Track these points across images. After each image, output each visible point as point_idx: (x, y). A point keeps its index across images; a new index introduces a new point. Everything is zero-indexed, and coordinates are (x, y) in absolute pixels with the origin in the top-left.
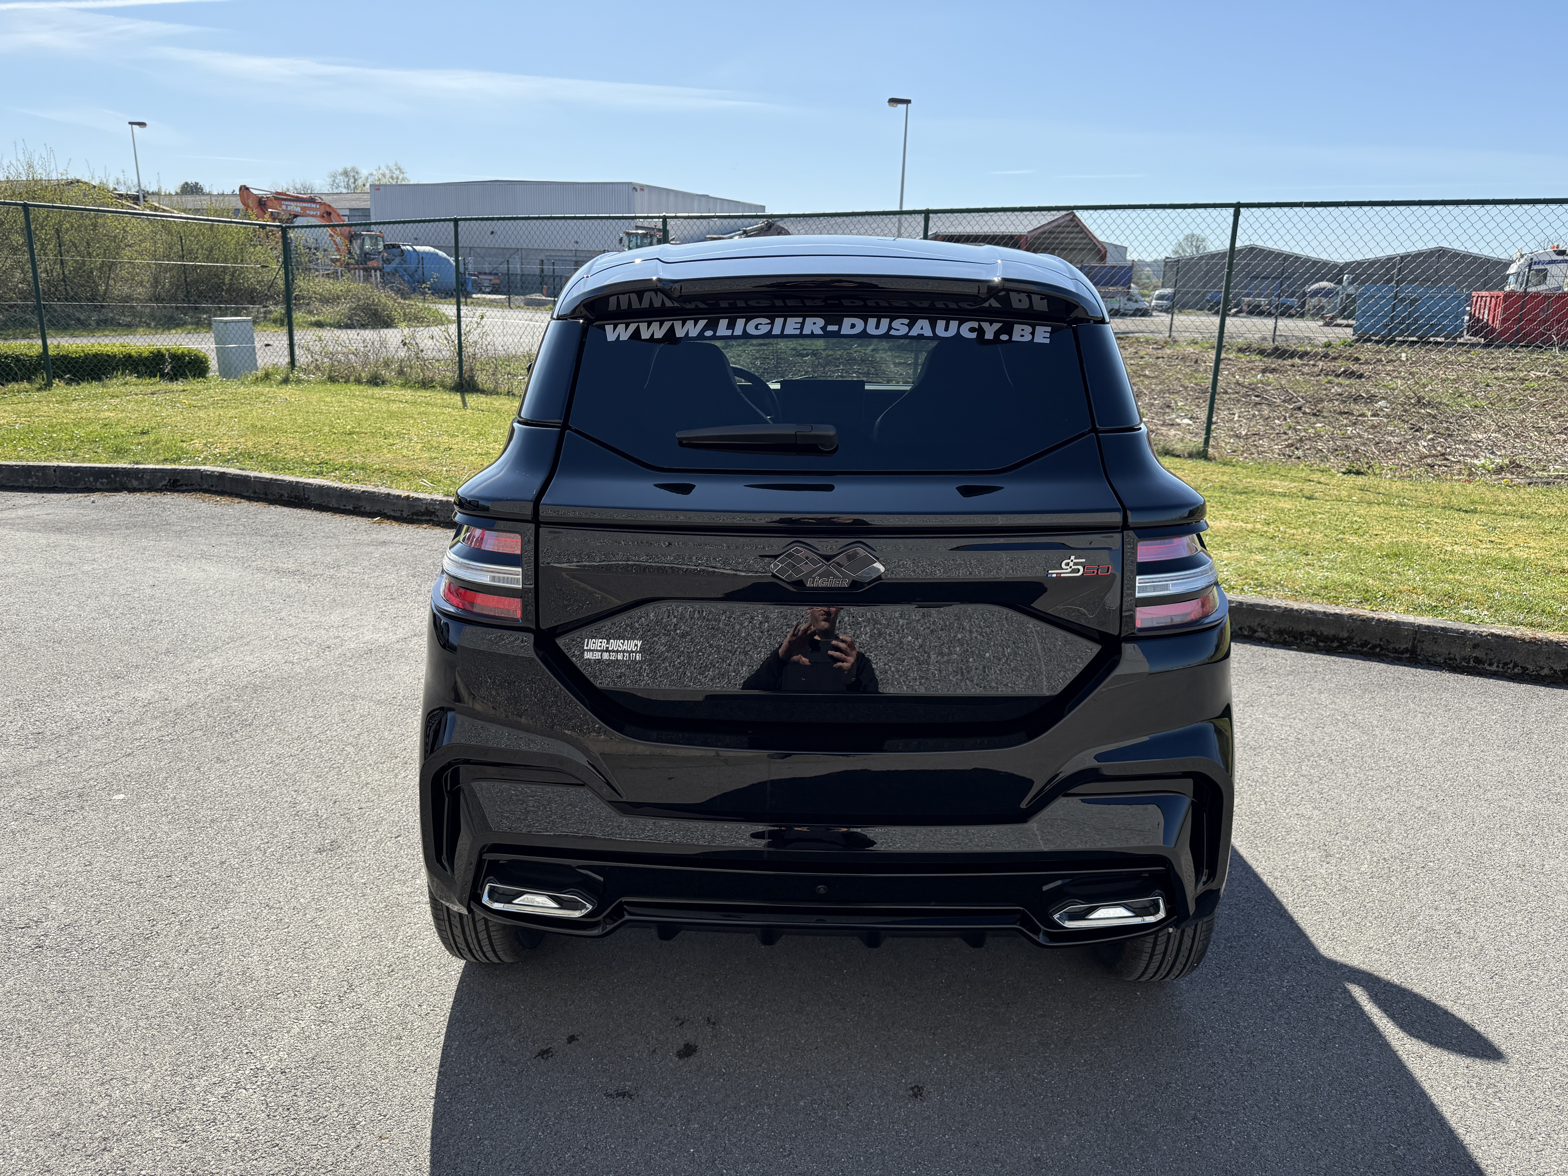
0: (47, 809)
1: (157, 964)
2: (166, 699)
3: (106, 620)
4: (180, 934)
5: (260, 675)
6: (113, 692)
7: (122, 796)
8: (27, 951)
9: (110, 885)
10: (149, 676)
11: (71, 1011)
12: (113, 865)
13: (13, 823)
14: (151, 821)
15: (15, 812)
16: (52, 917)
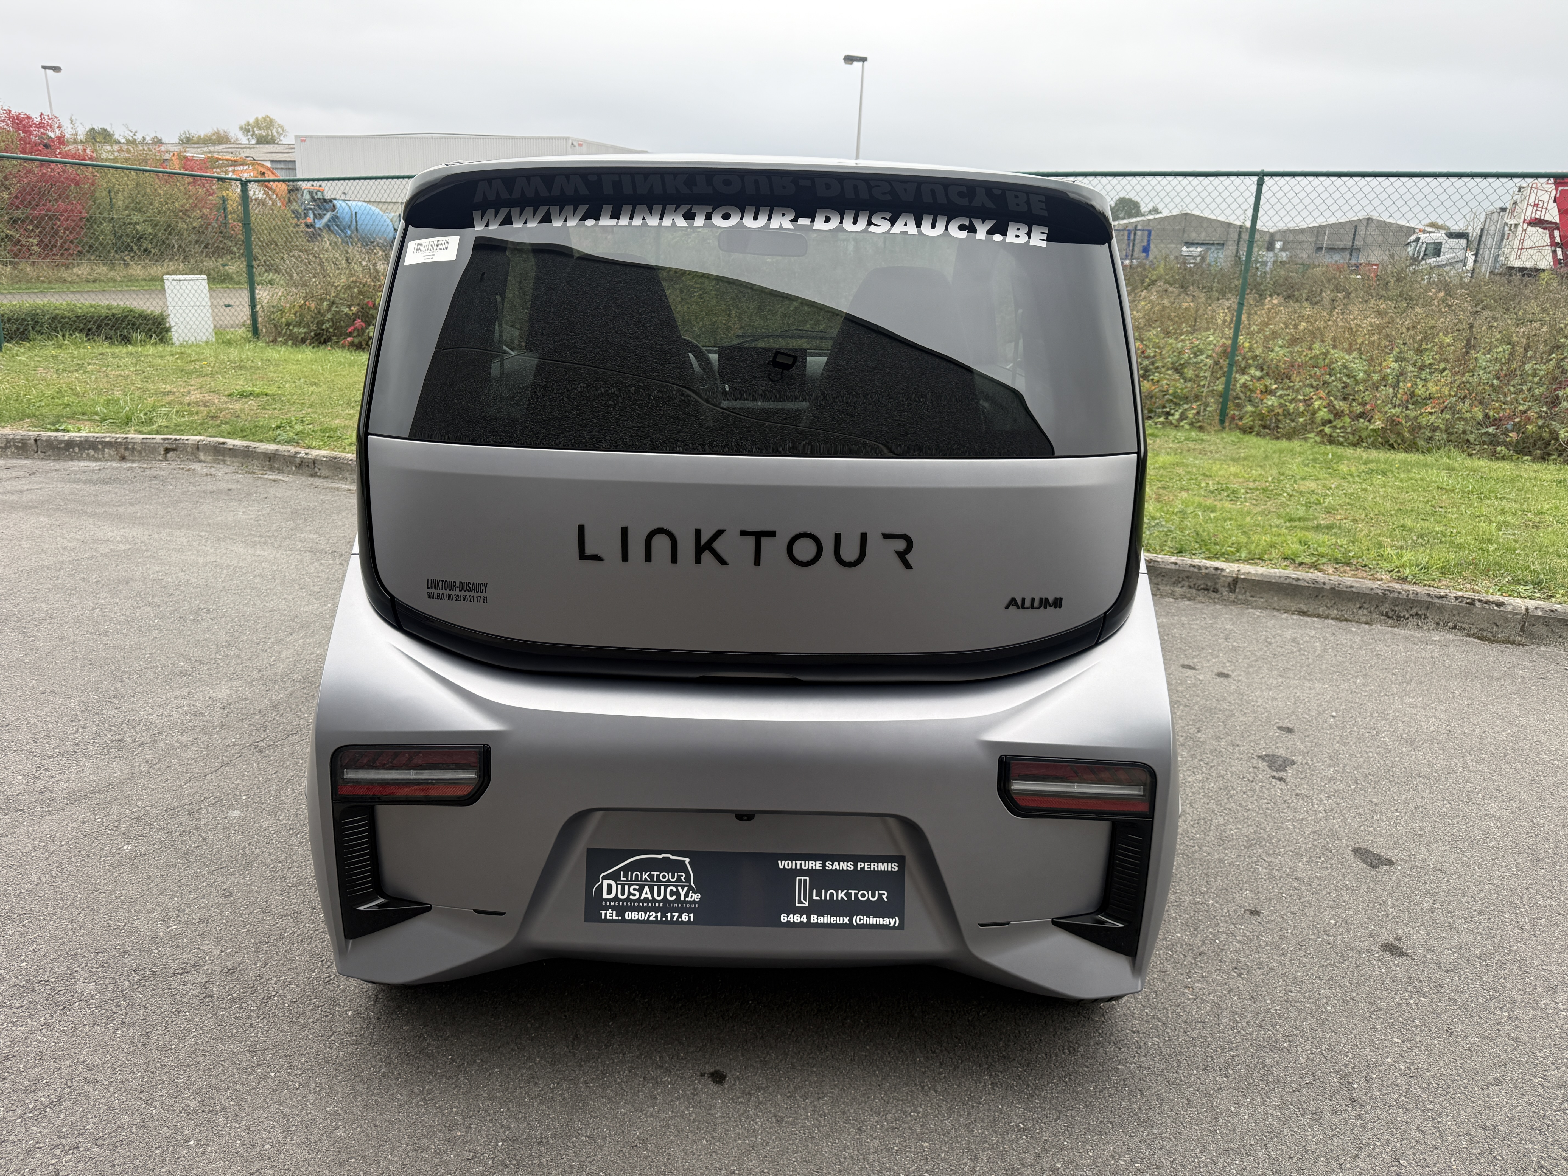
10: (218, 673)
12: (256, 895)
13: (125, 847)
14: (280, 842)
15: (124, 834)
16: (209, 959)
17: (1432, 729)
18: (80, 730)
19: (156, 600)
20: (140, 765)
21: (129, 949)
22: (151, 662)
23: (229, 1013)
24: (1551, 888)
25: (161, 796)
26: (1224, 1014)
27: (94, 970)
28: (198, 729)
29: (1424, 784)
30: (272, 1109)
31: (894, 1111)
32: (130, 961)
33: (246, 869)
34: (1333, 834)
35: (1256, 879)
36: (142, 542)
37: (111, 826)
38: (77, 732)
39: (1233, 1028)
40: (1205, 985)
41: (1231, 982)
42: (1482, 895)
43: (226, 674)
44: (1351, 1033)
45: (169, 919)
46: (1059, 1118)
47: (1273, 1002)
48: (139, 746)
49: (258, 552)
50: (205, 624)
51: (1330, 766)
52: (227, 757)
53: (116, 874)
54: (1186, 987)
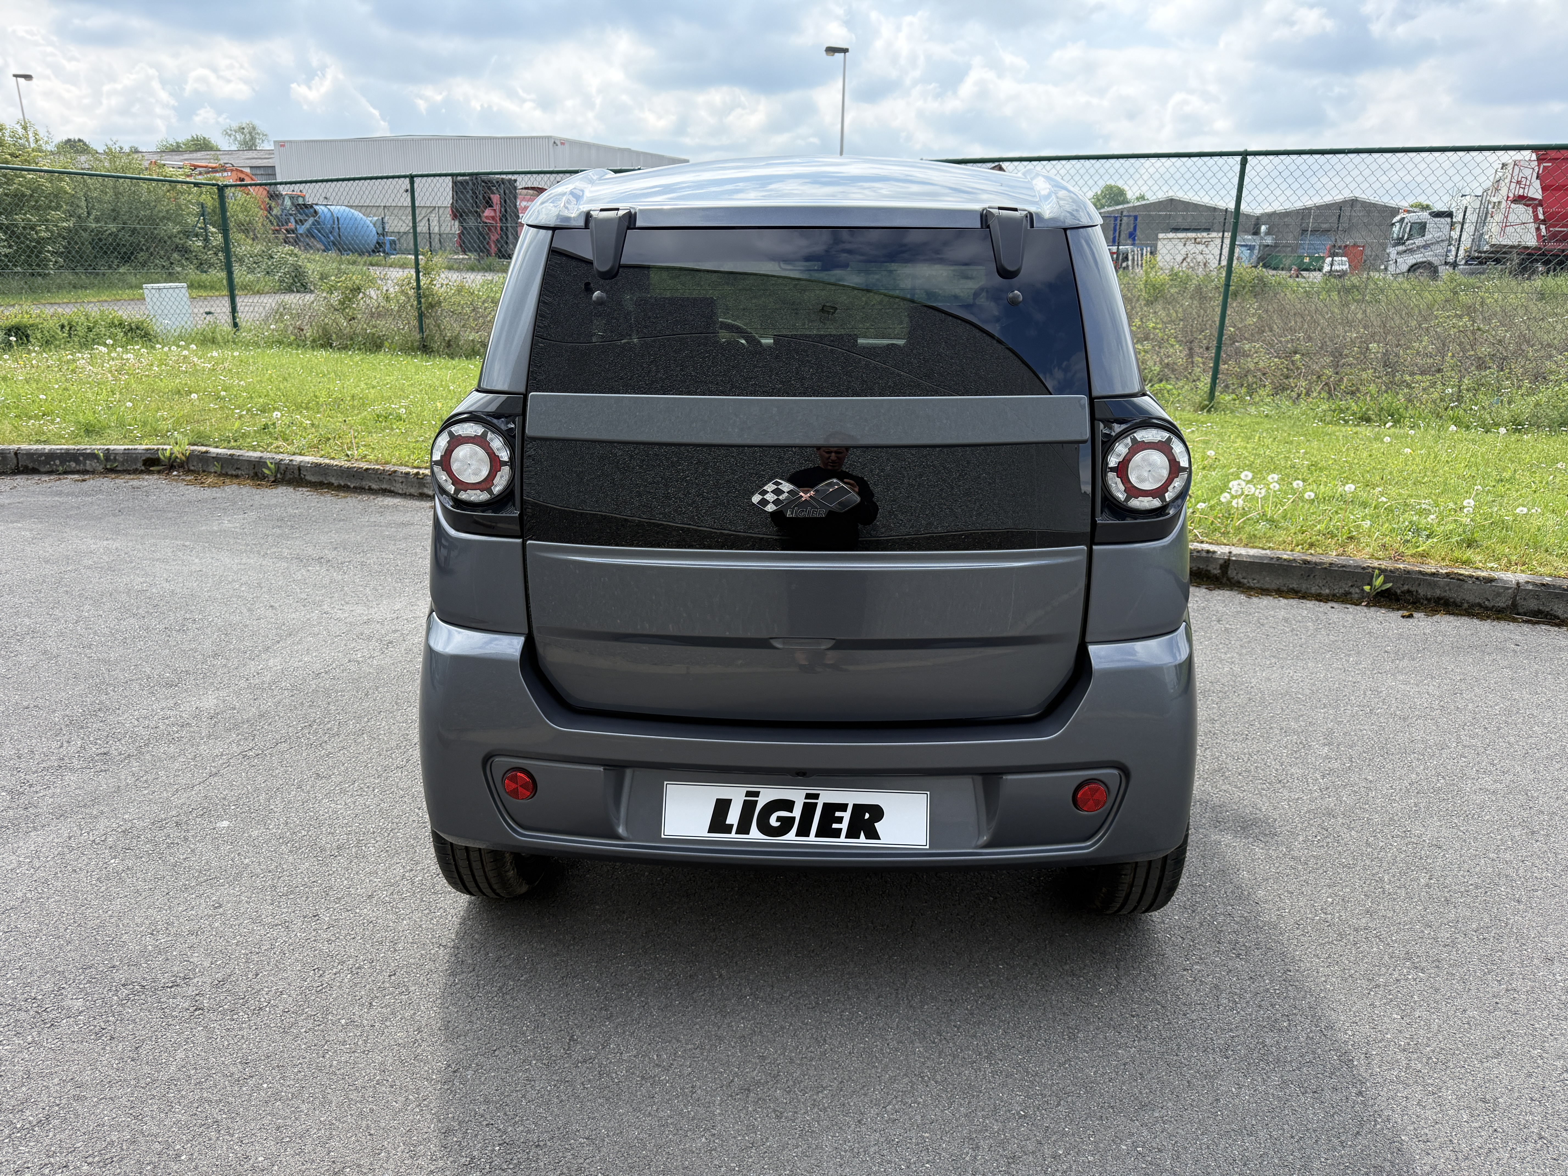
0: (146, 843)
1: (343, 1022)
2: (235, 709)
3: (132, 620)
4: (356, 985)
5: (326, 676)
6: (171, 703)
7: (225, 824)
8: (187, 1015)
9: (253, 930)
10: (204, 683)
11: (265, 1086)
12: (246, 905)
13: (112, 861)
14: (270, 851)
15: (111, 848)
16: (199, 972)
17: (1425, 705)
18: (65, 744)
19: (140, 611)
20: (126, 779)
21: (117, 963)
22: (136, 674)
23: (220, 1025)
24: (1546, 860)
25: (148, 808)
26: (1224, 995)
27: (81, 986)
28: (185, 740)
29: (1418, 760)
30: (266, 1122)
31: (894, 1102)
32: (120, 976)
33: (235, 879)
34: (1330, 814)
35: (1253, 860)
36: (126, 553)
37: (97, 841)
38: (61, 747)
39: (1232, 1009)
40: (1203, 967)
41: (1230, 963)
42: (1478, 869)
43: (212, 683)
44: (1350, 1010)
45: (158, 932)
46: (1059, 1104)
47: (1271, 982)
48: (125, 759)
49: (244, 561)
50: (191, 634)
51: (1325, 745)
52: (215, 767)
53: (103, 889)
54: (1185, 970)
